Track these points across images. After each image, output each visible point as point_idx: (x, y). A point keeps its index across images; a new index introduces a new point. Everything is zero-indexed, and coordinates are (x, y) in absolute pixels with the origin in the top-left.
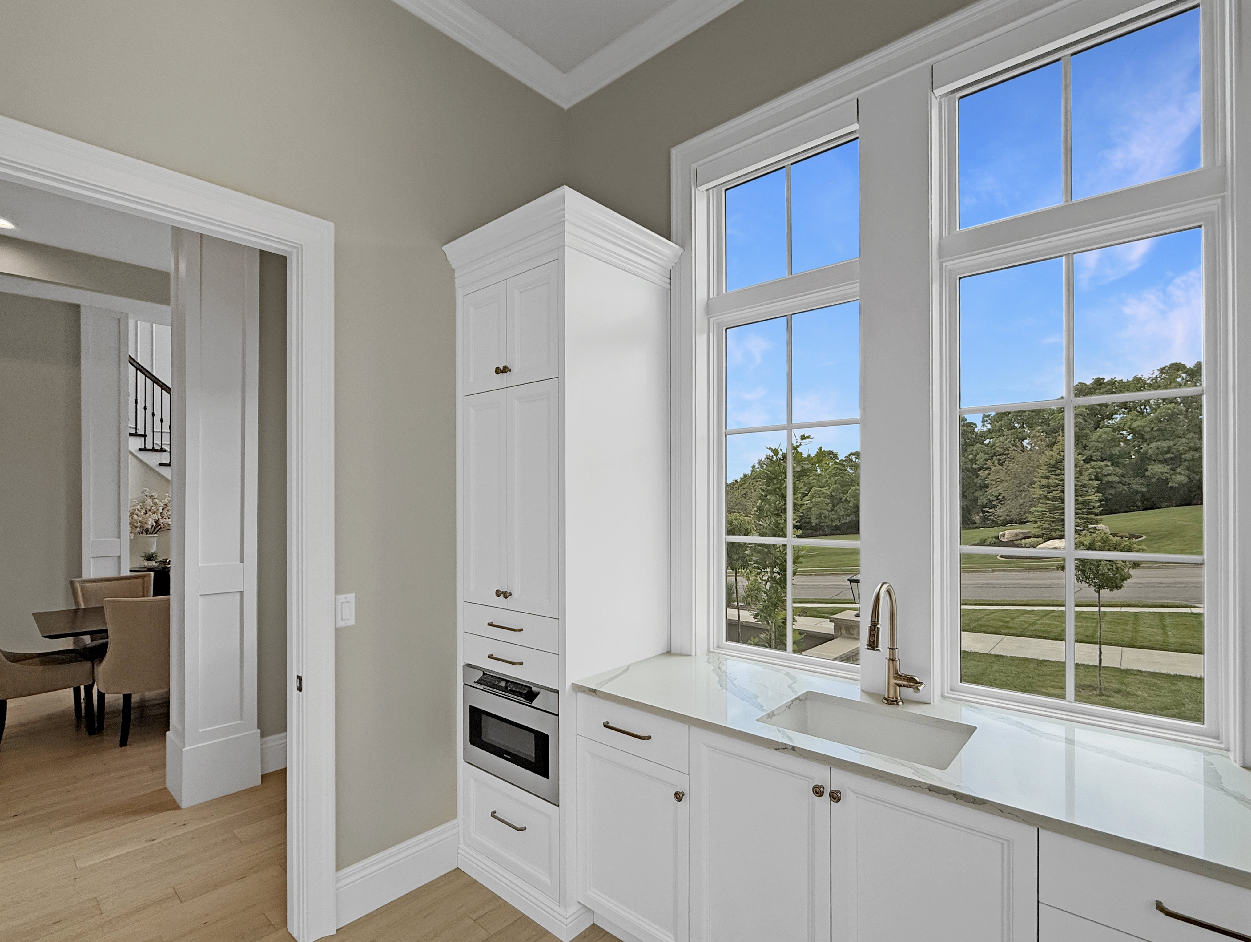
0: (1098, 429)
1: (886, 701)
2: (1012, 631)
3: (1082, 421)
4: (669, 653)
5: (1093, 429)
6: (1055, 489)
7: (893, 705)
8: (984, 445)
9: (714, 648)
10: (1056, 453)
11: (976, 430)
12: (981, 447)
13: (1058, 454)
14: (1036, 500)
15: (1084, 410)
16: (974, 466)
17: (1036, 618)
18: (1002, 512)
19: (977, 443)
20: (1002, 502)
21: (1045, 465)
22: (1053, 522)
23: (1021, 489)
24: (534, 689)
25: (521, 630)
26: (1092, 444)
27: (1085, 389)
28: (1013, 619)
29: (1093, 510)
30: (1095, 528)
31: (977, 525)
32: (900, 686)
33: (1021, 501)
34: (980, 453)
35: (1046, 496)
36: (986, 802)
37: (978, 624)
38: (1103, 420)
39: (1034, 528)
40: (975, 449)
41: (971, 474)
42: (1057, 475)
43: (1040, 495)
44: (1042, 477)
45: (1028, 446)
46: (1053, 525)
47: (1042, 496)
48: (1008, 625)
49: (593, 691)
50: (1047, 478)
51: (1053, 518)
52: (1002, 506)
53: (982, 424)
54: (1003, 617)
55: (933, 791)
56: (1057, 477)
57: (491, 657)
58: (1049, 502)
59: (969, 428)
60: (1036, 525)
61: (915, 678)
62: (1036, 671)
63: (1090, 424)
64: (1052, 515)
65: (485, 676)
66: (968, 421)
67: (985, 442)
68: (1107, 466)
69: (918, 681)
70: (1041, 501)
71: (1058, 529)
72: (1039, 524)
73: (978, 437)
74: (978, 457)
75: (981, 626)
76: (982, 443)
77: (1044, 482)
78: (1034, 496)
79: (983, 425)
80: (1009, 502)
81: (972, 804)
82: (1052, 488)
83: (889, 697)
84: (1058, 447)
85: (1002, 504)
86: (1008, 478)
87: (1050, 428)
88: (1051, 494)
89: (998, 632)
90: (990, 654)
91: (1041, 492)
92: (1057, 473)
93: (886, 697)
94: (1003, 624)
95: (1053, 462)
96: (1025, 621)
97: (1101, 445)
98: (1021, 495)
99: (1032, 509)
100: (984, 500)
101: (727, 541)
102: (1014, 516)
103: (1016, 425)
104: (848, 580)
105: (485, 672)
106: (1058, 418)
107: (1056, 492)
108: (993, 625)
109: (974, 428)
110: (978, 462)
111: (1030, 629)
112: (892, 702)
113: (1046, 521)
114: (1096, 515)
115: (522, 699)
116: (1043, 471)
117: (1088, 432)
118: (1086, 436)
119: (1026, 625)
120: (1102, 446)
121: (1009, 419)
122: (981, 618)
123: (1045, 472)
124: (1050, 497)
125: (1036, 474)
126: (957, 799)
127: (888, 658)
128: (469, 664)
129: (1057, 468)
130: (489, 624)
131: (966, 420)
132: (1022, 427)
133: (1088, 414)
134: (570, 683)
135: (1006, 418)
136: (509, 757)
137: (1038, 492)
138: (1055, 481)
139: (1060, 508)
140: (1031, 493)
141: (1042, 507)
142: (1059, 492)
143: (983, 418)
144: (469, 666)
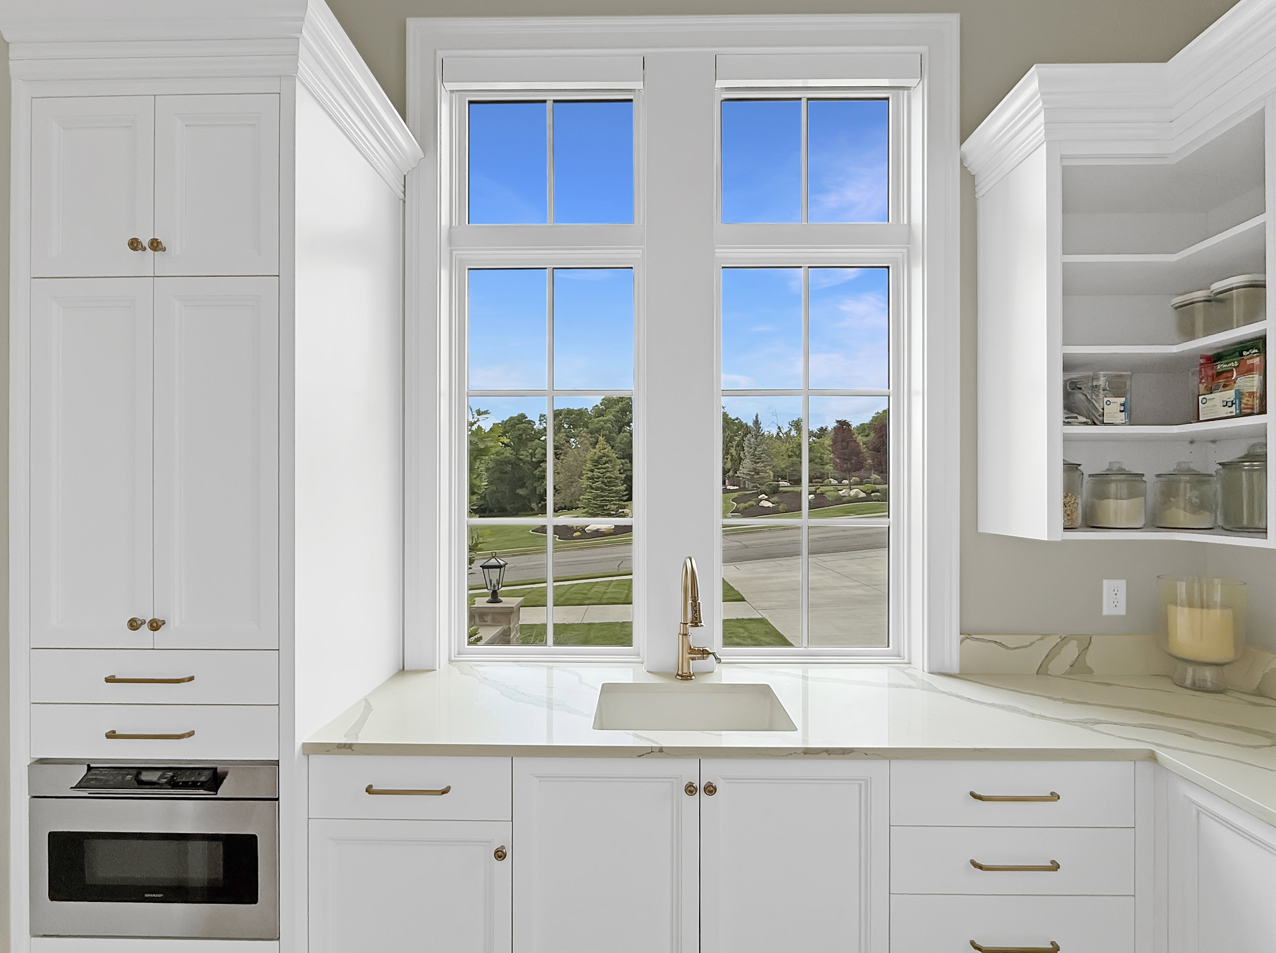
0: (621, 433)
1: (680, 678)
2: (592, 601)
3: (611, 426)
4: (402, 671)
5: (618, 433)
6: (597, 480)
7: (687, 680)
8: (541, 441)
9: (455, 656)
10: (598, 451)
11: (535, 427)
12: (539, 443)
13: (599, 451)
14: (583, 489)
15: (612, 417)
16: (534, 460)
17: (605, 588)
18: (559, 500)
19: (536, 439)
20: (559, 492)
21: (591, 460)
22: (596, 507)
23: (573, 480)
24: (220, 768)
25: (191, 679)
26: (617, 444)
27: (612, 400)
28: (589, 590)
29: (622, 498)
30: (623, 512)
31: (536, 512)
32: (693, 659)
33: (573, 490)
34: (539, 448)
35: (591, 486)
36: (854, 750)
37: (565, 599)
38: (623, 426)
39: (583, 513)
40: (534, 444)
41: (531, 467)
42: (598, 469)
43: (587, 485)
44: (588, 470)
45: (573, 443)
46: (596, 510)
47: (589, 486)
48: (586, 596)
49: (346, 748)
50: (592, 471)
51: (596, 504)
52: (559, 495)
53: (539, 422)
54: (580, 590)
55: (807, 754)
56: (598, 471)
57: (111, 735)
58: (593, 491)
59: (530, 425)
60: (584, 511)
61: (706, 648)
62: (623, 632)
63: (616, 429)
64: (595, 502)
65: (93, 772)
66: (528, 419)
67: (541, 439)
68: (626, 463)
69: (710, 651)
70: (588, 491)
71: (599, 514)
72: (586, 509)
73: (536, 434)
74: (537, 451)
75: (568, 599)
76: (539, 440)
77: (590, 474)
78: (582, 486)
79: (540, 424)
80: (564, 491)
81: (842, 755)
82: (595, 480)
83: (682, 673)
84: (600, 446)
85: (558, 493)
86: (563, 471)
87: (589, 430)
88: (595, 484)
89: (582, 603)
90: (584, 623)
91: (588, 483)
92: (599, 467)
93: (680, 673)
94: (583, 596)
95: (596, 458)
96: (597, 591)
97: (622, 446)
98: (572, 485)
99: (581, 497)
100: (541, 490)
101: (470, 523)
102: (568, 504)
103: (565, 425)
104: (481, 566)
105: (92, 765)
106: (595, 423)
107: (599, 483)
108: (577, 598)
109: (534, 425)
110: (537, 456)
111: (605, 597)
112: (686, 677)
113: (591, 507)
114: (624, 501)
115: (202, 791)
116: (589, 465)
117: (615, 435)
118: (613, 439)
119: (600, 595)
120: (624, 447)
121: (560, 420)
122: (565, 593)
123: (591, 466)
124: (594, 487)
125: (584, 467)
126: (829, 755)
127: (682, 633)
128: (41, 759)
129: (599, 463)
130: (108, 680)
131: (527, 418)
132: (569, 427)
133: (614, 421)
134: (300, 744)
135: (558, 419)
136: (160, 896)
137: (585, 483)
138: (597, 474)
139: (600, 496)
140: (581, 483)
141: (588, 496)
142: (600, 483)
143: (540, 417)
144: (42, 761)
